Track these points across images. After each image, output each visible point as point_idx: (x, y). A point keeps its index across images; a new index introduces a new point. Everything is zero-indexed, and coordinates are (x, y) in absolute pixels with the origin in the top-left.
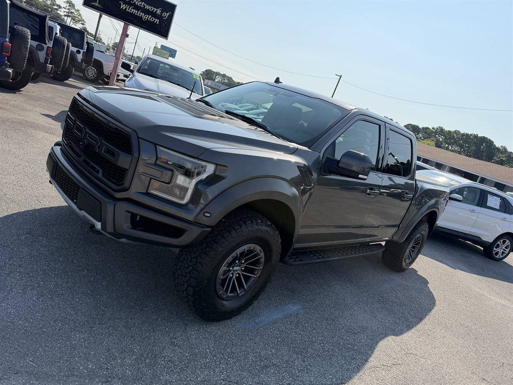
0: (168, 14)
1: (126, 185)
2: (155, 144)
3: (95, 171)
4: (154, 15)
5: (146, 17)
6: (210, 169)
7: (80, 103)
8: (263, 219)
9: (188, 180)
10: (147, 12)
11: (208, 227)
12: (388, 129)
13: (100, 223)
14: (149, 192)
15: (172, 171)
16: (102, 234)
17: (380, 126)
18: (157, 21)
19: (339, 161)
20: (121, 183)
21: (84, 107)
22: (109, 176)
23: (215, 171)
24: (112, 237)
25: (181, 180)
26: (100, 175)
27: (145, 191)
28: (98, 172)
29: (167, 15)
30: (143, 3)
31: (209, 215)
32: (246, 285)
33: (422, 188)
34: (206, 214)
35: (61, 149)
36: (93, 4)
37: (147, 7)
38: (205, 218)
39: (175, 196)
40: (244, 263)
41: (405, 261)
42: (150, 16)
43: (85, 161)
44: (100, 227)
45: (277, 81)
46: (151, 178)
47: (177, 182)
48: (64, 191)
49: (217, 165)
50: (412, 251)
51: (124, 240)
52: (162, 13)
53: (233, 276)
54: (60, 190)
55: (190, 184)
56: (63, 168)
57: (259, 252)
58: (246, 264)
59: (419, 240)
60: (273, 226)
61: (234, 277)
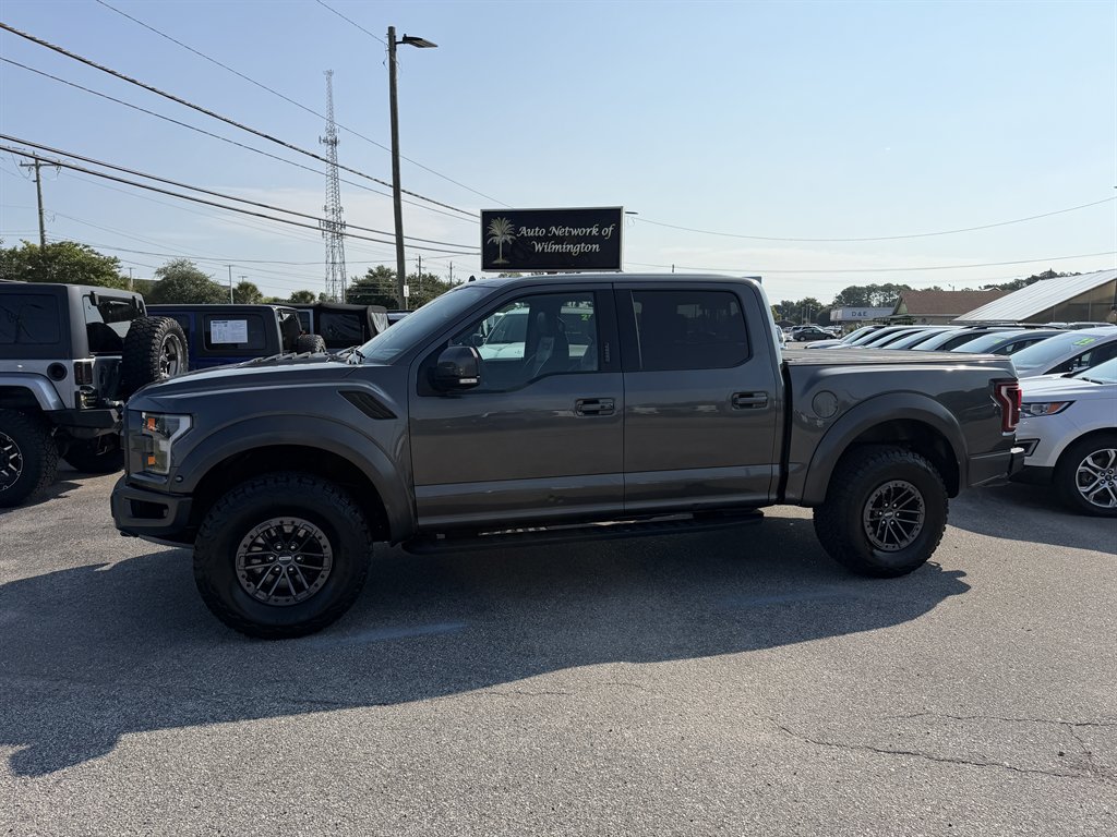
0: (611, 228)
2: (141, 412)
4: (589, 239)
5: (575, 249)
6: (185, 423)
10: (577, 240)
11: (187, 495)
14: (145, 470)
15: (151, 436)
18: (596, 247)
23: (192, 423)
27: (142, 471)
29: (609, 231)
30: (567, 229)
31: (181, 479)
34: (177, 479)
36: (495, 262)
37: (575, 232)
38: (177, 484)
42: (583, 245)
46: (143, 453)
49: (189, 414)
52: (600, 232)
53: (280, 570)
55: (168, 447)
61: (285, 572)
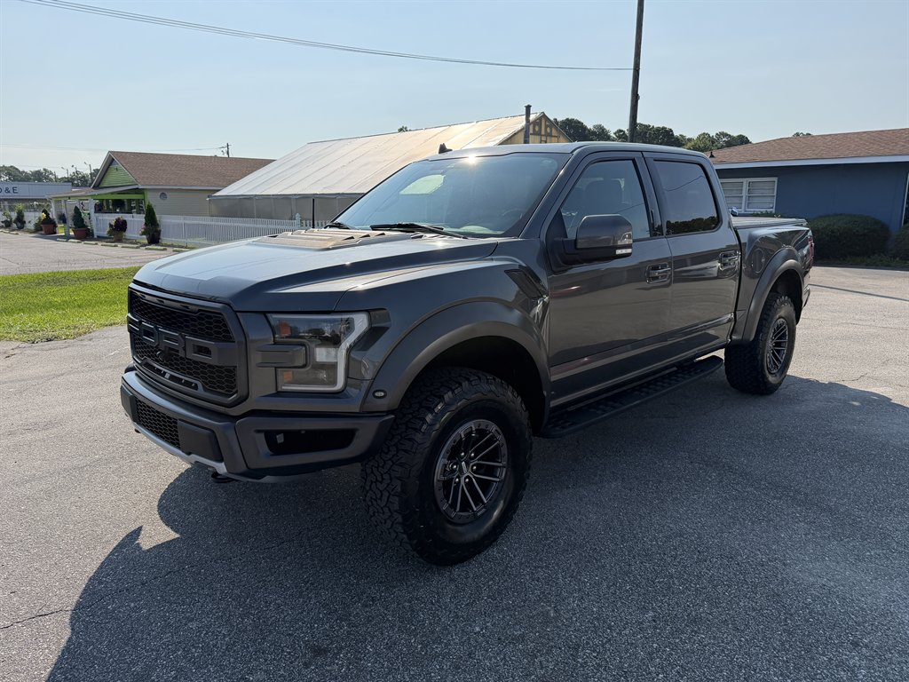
1: (242, 391)
2: (265, 313)
3: (192, 387)
6: (361, 322)
7: (139, 294)
8: (480, 375)
9: (332, 351)
11: (388, 413)
12: (651, 162)
13: (223, 464)
14: (279, 389)
15: (303, 345)
16: (233, 480)
17: (634, 160)
19: (576, 240)
20: (234, 391)
21: (147, 297)
22: (213, 387)
23: (370, 321)
24: (250, 480)
25: (322, 354)
26: (201, 391)
27: (274, 392)
28: (196, 387)
31: (383, 394)
32: (485, 496)
33: (752, 239)
34: (376, 394)
35: (136, 374)
38: (379, 401)
39: (322, 383)
40: (475, 457)
41: (770, 373)
43: (172, 378)
44: (225, 470)
45: (443, 149)
46: (276, 368)
47: (318, 360)
48: (157, 436)
49: (368, 311)
50: (778, 351)
51: (268, 479)
53: (460, 480)
54: (152, 436)
55: (339, 356)
56: (145, 401)
57: (496, 434)
58: (478, 460)
59: (783, 329)
60: (498, 380)
61: (462, 483)
